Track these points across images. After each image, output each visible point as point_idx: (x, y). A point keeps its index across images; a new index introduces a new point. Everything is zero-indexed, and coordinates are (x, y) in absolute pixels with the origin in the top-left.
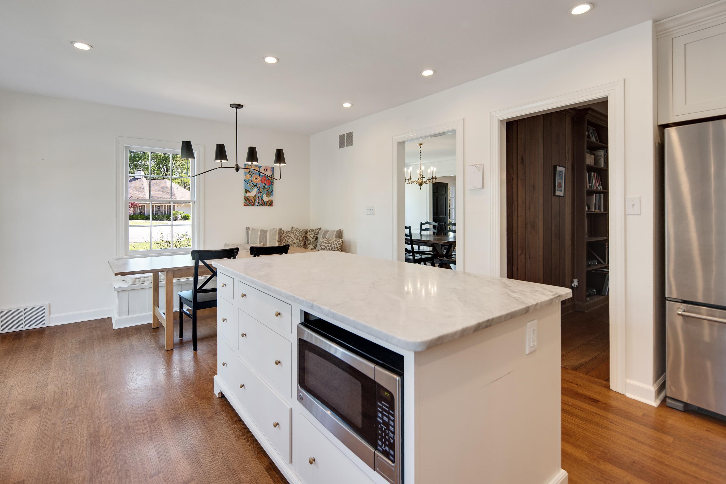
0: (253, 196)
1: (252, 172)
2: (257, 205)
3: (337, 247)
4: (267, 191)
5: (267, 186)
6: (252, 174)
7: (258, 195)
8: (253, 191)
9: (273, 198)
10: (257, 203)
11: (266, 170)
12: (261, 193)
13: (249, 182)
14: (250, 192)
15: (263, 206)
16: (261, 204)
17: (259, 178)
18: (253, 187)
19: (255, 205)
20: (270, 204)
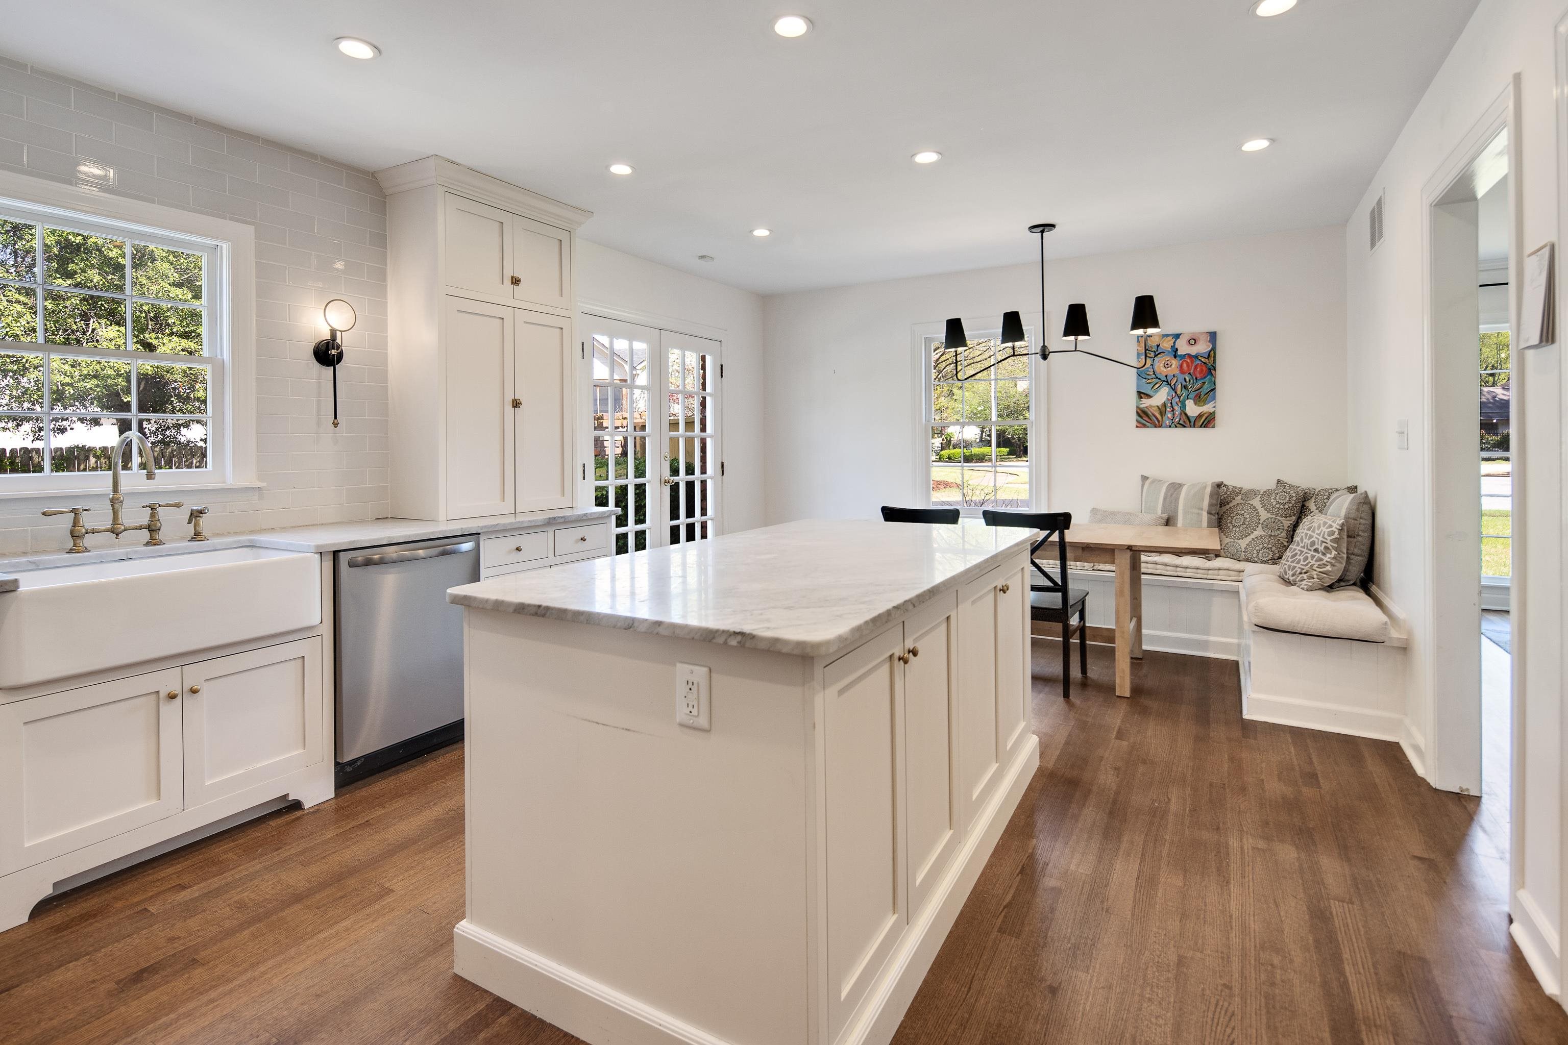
0: (1158, 406)
1: (1155, 352)
2: (1170, 427)
3: (1325, 541)
4: (1197, 392)
5: (1196, 378)
6: (1156, 356)
7: (1171, 403)
8: (1158, 394)
9: (1214, 407)
10: (1167, 422)
11: (1192, 342)
12: (1179, 397)
13: (1148, 375)
14: (1149, 396)
15: (1185, 427)
16: (1178, 423)
17: (1175, 363)
18: (1157, 386)
19: (1164, 425)
20: (1208, 421)
